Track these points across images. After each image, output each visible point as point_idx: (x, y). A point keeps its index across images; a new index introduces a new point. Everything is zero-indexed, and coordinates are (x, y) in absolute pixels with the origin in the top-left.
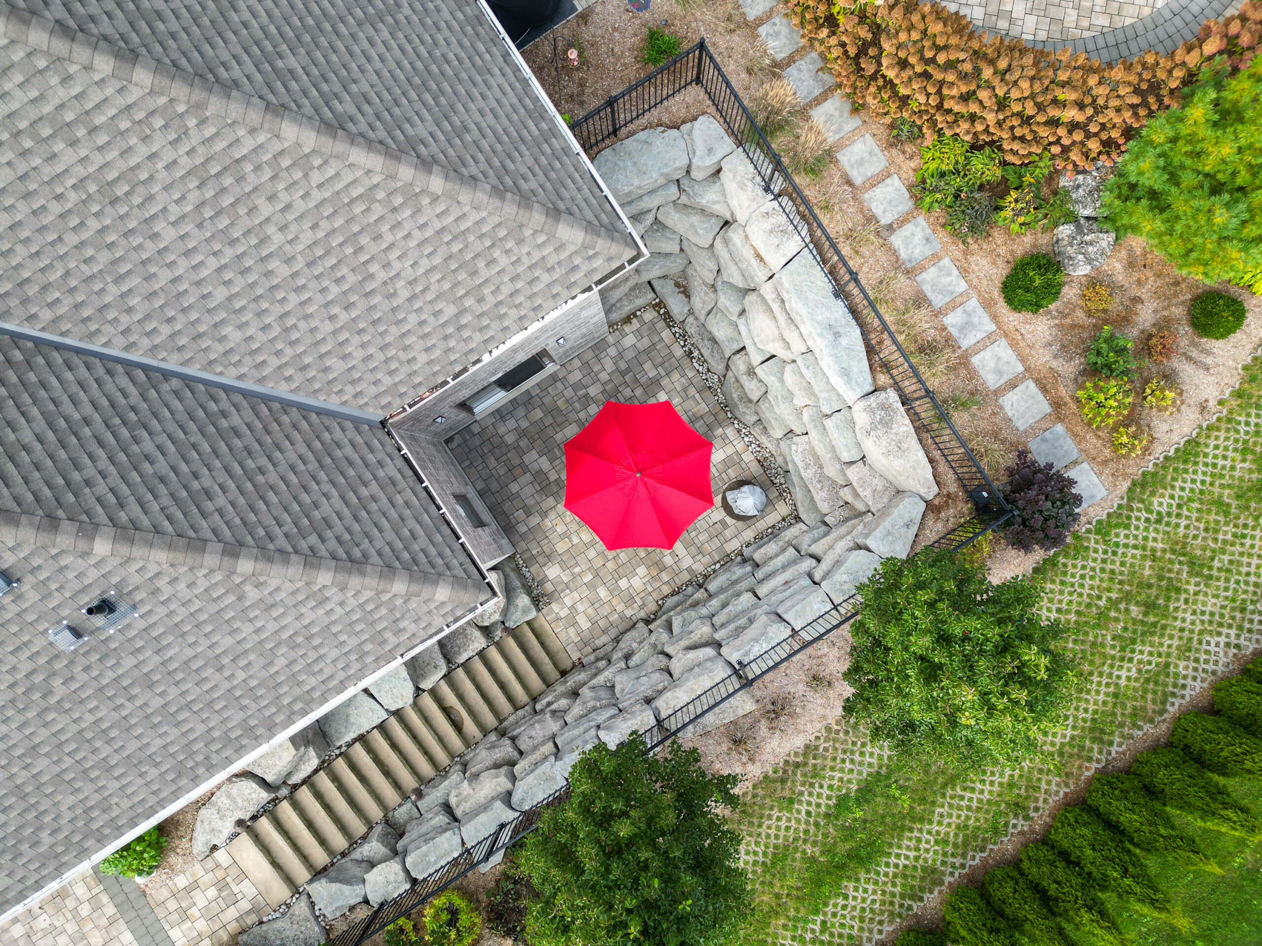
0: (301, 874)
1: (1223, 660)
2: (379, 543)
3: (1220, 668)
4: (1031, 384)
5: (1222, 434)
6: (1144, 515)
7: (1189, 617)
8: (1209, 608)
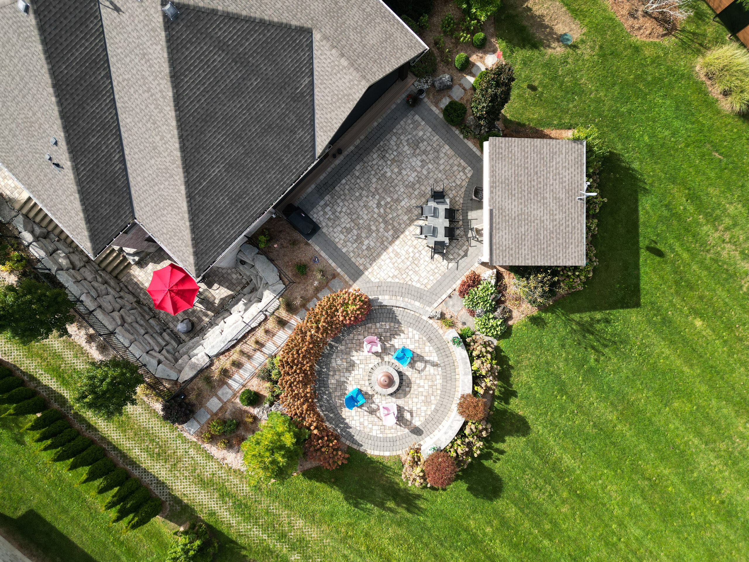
0: (25, 211)
1: (147, 480)
2: (97, 226)
3: (144, 479)
4: (221, 405)
5: (217, 466)
6: (187, 447)
7: (158, 467)
8: (162, 472)
